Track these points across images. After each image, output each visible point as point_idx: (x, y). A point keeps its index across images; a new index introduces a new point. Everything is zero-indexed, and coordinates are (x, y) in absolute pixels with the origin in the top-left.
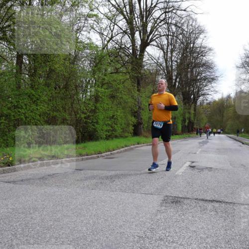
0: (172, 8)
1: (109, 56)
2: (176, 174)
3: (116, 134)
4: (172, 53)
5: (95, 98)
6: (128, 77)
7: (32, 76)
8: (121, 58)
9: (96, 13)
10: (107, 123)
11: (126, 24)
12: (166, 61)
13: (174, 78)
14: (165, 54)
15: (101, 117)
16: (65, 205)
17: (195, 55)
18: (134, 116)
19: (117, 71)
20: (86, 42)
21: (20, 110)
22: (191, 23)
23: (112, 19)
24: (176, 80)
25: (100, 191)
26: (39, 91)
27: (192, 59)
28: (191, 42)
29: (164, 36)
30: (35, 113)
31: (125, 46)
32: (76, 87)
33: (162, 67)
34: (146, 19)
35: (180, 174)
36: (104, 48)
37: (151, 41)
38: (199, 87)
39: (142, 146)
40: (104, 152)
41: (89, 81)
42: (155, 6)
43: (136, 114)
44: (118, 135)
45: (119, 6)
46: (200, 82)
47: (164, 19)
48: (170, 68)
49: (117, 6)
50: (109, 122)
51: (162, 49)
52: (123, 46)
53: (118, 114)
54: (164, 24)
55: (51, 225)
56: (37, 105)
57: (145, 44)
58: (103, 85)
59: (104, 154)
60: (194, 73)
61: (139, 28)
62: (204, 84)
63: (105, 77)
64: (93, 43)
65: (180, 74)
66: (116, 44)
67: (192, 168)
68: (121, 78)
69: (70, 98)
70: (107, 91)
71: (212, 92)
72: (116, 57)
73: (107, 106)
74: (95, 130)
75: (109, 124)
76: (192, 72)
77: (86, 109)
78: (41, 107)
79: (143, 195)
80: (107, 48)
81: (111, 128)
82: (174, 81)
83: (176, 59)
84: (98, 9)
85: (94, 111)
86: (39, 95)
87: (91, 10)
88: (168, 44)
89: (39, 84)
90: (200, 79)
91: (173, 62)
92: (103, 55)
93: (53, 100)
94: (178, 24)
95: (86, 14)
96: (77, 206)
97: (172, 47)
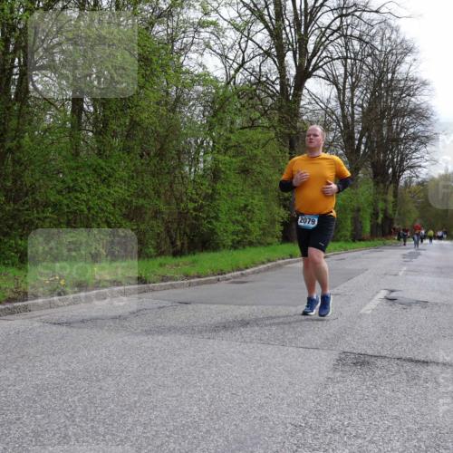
0: (353, 9)
1: (239, 97)
2: (362, 311)
3: (252, 238)
4: (352, 91)
5: (214, 174)
6: (273, 135)
7: (100, 134)
8: (261, 100)
9: (214, 19)
10: (234, 218)
11: (269, 38)
12: (342, 105)
13: (357, 136)
14: (341, 92)
15: (224, 207)
16: (161, 365)
17: (396, 93)
18: (284, 207)
19: (253, 125)
20: (196, 73)
22: (388, 35)
23: (243, 29)
24: (360, 140)
25: (224, 342)
26: (113, 161)
27: (391, 102)
28: (387, 70)
29: (337, 59)
30: (105, 200)
31: (268, 78)
32: (179, 153)
33: (334, 117)
34: (306, 28)
35: (369, 312)
36: (228, 83)
37: (314, 70)
38: (402, 153)
39: (298, 262)
40: (229, 272)
41: (202, 142)
42: (322, 5)
43: (287, 203)
44: (255, 241)
45: (255, 5)
46: (406, 143)
47: (339, 28)
48: (350, 119)
49: (252, 5)
50: (239, 218)
51: (335, 83)
52: (264, 79)
53: (255, 202)
54: (338, 37)
55: (136, 402)
56: (108, 186)
57: (303, 75)
58: (227, 149)
59: (230, 275)
60: (395, 127)
61: (293, 46)
62: (412, 147)
63: (232, 136)
64: (209, 74)
65: (368, 130)
66: (251, 74)
67: (390, 303)
68: (260, 136)
69: (168, 173)
70: (234, 160)
71: (428, 163)
72: (251, 98)
73: (235, 189)
74: (213, 232)
75: (238, 221)
76: (390, 125)
77: (197, 194)
78: (116, 189)
79: (301, 349)
80: (234, 83)
81: (241, 228)
82: (357, 142)
83: (361, 102)
84: (218, 12)
85: (211, 197)
86: (112, 169)
87: (205, 14)
88: (345, 74)
89: (112, 148)
90: (405, 138)
91: (356, 107)
92: (228, 94)
93: (137, 177)
94: (364, 37)
95: (197, 20)
96: (181, 369)
97: (354, 80)
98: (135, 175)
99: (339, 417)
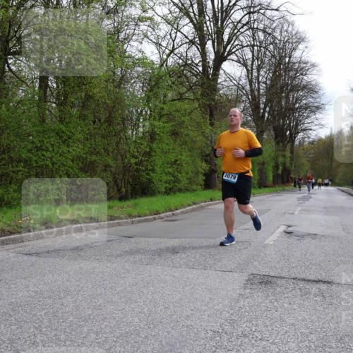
1: (170, 76)
2: (266, 242)
3: (181, 186)
4: (258, 71)
5: (151, 136)
6: (197, 106)
7: (61, 105)
8: (187, 78)
9: (151, 15)
10: (166, 170)
11: (194, 30)
12: (251, 82)
13: (262, 106)
14: (249, 72)
15: (159, 162)
16: (109, 286)
17: (292, 73)
18: (206, 161)
19: (181, 97)
20: (137, 57)
21: (45, 153)
22: (285, 28)
23: (173, 23)
24: (264, 109)
25: (158, 267)
26: (72, 126)
27: (288, 80)
28: (285, 55)
29: (247, 46)
30: (65, 157)
31: (193, 62)
32: (123, 120)
33: (244, 91)
34: (222, 23)
35: (272, 243)
36: (162, 65)
37: (228, 55)
38: (297, 119)
39: (216, 204)
40: (163, 213)
41: (142, 111)
42: (234, 5)
43: (208, 158)
44: (182, 188)
45: (183, 5)
46: (299, 112)
47: (248, 23)
48: (256, 93)
49: (180, 5)
50: (170, 170)
51: (245, 65)
52: (190, 62)
53: (183, 158)
54: (247, 30)
55: (90, 315)
56: (68, 146)
57: (220, 58)
58: (161, 117)
60: (291, 99)
61: (212, 36)
62: (305, 114)
63: (165, 107)
64: (146, 58)
65: (270, 101)
66: (180, 58)
67: (289, 235)
68: (186, 106)
69: (115, 135)
70: (166, 125)
71: (317, 127)
72: (180, 77)
73: (167, 147)
74: (150, 181)
75: (169, 173)
76: (287, 97)
77: (138, 152)
78: (75, 148)
79: (219, 272)
80: (166, 65)
81: (173, 178)
82: (262, 111)
83: (265, 80)
84: (153, 10)
85: (148, 154)
86: (71, 132)
87: (144, 11)
88: (253, 58)
89: (71, 116)
90: (300, 108)
91: (261, 84)
92: (161, 74)
93: (91, 139)
94: (267, 30)
95: (137, 16)
96: (126, 288)
97: (259, 63)
98: (89, 137)
99: (248, 325)
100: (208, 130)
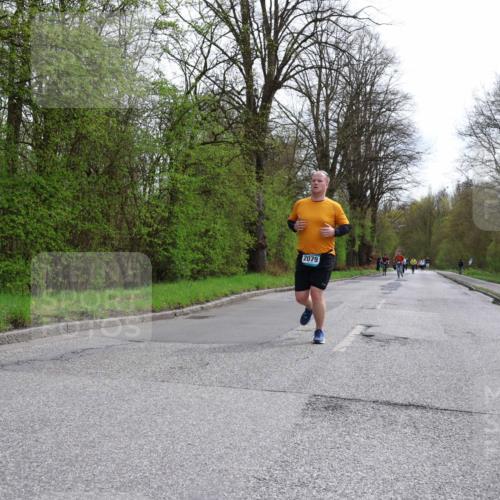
0: (329, 13)
1: (200, 109)
2: (335, 349)
3: (214, 267)
4: (327, 104)
5: (171, 194)
6: (238, 152)
7: (40, 148)
8: (225, 112)
9: (173, 20)
10: (193, 245)
11: (235, 43)
12: (316, 119)
13: (332, 154)
14: (314, 105)
15: (182, 232)
16: (107, 413)
17: (375, 108)
18: (250, 232)
19: (215, 140)
20: (152, 80)
21: (14, 217)
22: (366, 43)
23: (206, 33)
24: (335, 158)
25: (180, 385)
26: (55, 178)
27: (370, 117)
28: (366, 81)
29: (311, 68)
30: (45, 223)
31: (233, 88)
32: (132, 171)
33: (307, 133)
34: (276, 33)
35: (343, 350)
36: (188, 93)
37: (285, 79)
38: (381, 174)
39: (265, 294)
40: (187, 306)
41: (158, 159)
42: (294, 8)
43: (253, 228)
44: (216, 270)
45: (220, 6)
46: (385, 163)
47: (313, 34)
48: (324, 135)
49: (216, 6)
50: (199, 245)
51: (308, 95)
52: (229, 89)
53: (218, 227)
54: (312, 44)
55: (77, 456)
56: (50, 208)
57: (273, 85)
58: (186, 167)
59: (188, 308)
60: (373, 144)
61: (261, 53)
62: (392, 167)
63: (192, 153)
64: (166, 82)
65: (344, 148)
66: (215, 83)
67: (367, 339)
68: (223, 153)
69: (118, 193)
70: (194, 179)
71: (409, 185)
72: (214, 110)
73: (195, 211)
74: (169, 260)
75: (198, 249)
76: (368, 142)
77: (152, 217)
78: (59, 211)
79: (266, 393)
80: (195, 93)
81: (202, 256)
82: (331, 161)
83: (336, 117)
84: (177, 12)
85: (167, 221)
86: (54, 188)
87: (163, 14)
88: (320, 85)
89: (56, 164)
90: (386, 157)
91: (331, 122)
92: (187, 105)
93: (83, 198)
94: (341, 45)
95: (154, 21)
96: (131, 416)
97: (329, 92)
98: (81, 195)
99: (307, 469)
100: (254, 187)
